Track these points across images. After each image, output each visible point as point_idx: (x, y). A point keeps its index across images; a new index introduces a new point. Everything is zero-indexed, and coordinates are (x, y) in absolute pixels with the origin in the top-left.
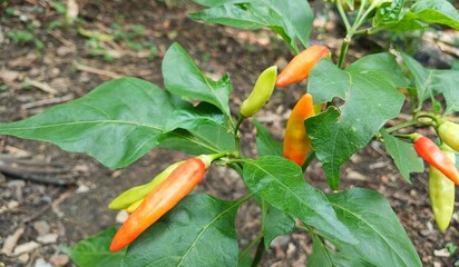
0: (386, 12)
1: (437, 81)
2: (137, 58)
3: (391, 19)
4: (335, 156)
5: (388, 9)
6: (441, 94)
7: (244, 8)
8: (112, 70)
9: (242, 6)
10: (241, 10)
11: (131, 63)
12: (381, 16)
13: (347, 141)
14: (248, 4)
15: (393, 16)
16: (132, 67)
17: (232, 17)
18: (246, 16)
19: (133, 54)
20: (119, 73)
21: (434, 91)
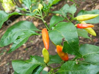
0: (45, 9)
1: (64, 11)
2: (4, 55)
3: (47, 9)
4: (75, 51)
5: (45, 8)
6: (68, 12)
7: (19, 38)
8: (2, 63)
9: (18, 39)
10: (19, 40)
11: (4, 57)
12: (45, 10)
13: (74, 45)
14: (19, 37)
15: (47, 8)
16: (5, 58)
17: (18, 43)
18: (21, 40)
19: (3, 55)
20: (4, 62)
21: (66, 13)
